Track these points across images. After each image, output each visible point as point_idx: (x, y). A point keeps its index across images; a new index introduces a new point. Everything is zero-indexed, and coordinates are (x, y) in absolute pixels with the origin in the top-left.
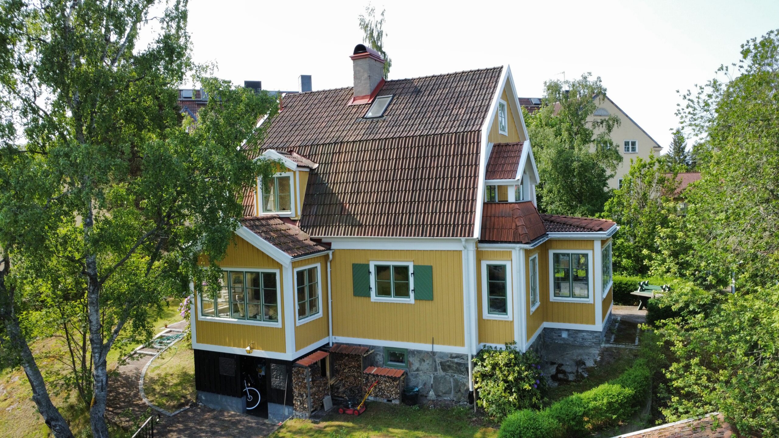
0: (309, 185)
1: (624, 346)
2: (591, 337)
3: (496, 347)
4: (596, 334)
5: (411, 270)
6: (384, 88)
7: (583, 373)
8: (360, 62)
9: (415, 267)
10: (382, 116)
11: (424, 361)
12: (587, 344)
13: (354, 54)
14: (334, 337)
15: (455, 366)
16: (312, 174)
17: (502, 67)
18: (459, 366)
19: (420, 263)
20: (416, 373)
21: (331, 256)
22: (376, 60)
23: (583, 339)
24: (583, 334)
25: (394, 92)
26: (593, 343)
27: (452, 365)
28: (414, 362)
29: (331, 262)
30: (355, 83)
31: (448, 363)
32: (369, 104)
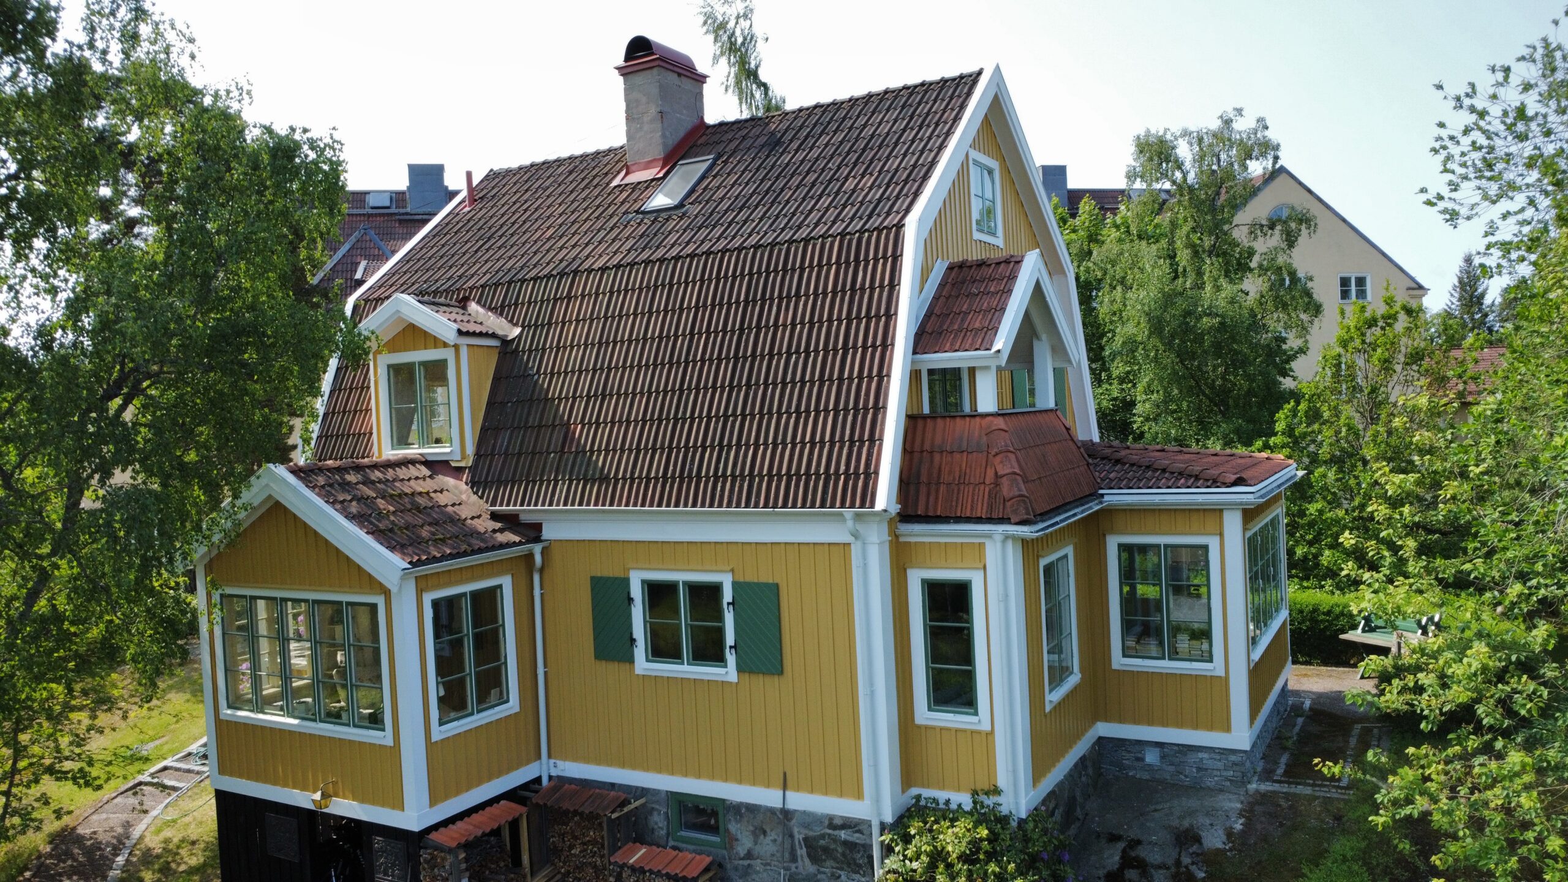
0: (497, 379)
1: (1308, 791)
2: (1220, 765)
3: (948, 802)
4: (1233, 758)
5: (727, 596)
6: (699, 142)
7: (1193, 868)
8: (639, 79)
9: (736, 585)
10: (681, 205)
11: (765, 833)
12: (1210, 782)
13: (627, 60)
14: (552, 761)
15: (840, 850)
16: (506, 353)
17: (980, 73)
18: (851, 851)
19: (750, 577)
20: (746, 863)
21: (538, 559)
22: (679, 75)
23: (1199, 769)
24: (1200, 755)
25: (720, 148)
26: (1227, 779)
27: (833, 846)
28: (739, 837)
29: (541, 571)
30: (630, 135)
31: (822, 842)
32: (659, 179)
